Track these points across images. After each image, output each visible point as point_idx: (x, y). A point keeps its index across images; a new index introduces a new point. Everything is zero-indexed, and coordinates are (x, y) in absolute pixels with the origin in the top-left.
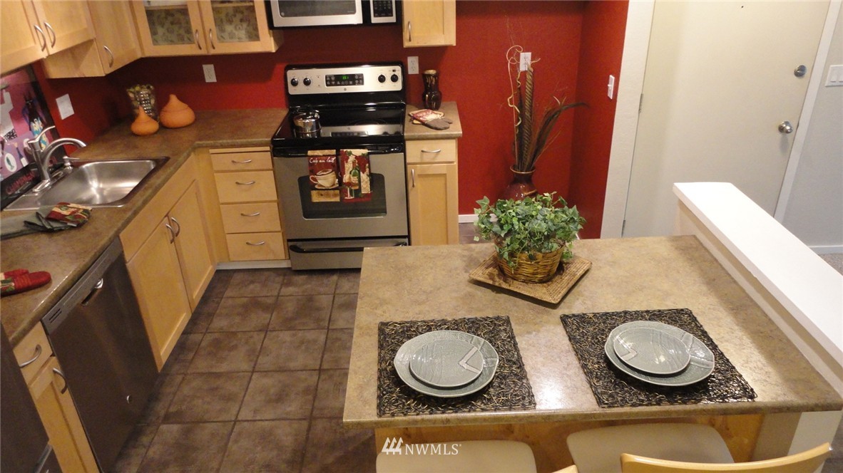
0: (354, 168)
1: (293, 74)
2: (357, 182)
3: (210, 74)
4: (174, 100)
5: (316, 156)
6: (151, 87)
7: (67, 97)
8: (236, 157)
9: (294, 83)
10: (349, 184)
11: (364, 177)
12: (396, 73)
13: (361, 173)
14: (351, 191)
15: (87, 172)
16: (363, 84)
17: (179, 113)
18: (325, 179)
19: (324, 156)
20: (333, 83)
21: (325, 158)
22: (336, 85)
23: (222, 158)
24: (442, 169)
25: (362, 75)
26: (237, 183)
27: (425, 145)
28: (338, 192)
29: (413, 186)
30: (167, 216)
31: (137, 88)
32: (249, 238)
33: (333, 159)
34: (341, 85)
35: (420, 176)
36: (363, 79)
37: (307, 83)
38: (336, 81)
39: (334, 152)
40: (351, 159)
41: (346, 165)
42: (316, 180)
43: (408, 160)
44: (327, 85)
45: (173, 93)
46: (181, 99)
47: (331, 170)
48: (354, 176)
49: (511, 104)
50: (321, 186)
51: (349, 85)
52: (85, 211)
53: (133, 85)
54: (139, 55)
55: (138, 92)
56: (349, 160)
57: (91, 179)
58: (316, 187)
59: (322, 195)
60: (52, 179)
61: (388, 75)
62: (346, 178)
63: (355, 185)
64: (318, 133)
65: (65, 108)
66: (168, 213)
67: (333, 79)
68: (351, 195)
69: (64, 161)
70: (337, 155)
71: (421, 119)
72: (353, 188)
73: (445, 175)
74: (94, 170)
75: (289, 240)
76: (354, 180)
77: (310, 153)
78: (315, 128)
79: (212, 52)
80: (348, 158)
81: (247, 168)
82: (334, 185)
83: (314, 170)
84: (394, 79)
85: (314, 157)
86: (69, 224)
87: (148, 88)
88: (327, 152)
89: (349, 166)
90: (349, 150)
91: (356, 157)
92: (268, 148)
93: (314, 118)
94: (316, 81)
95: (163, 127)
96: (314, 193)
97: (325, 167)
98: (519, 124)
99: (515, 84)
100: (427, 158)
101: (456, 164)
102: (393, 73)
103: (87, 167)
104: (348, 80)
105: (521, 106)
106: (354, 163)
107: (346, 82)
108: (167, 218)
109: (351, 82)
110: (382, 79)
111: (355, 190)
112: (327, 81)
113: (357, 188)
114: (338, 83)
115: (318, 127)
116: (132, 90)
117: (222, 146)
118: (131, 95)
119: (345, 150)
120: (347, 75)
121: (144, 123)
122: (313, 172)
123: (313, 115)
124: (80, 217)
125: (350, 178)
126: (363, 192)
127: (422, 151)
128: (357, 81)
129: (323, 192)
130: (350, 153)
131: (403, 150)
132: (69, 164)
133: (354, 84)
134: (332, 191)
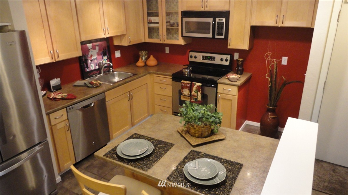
0: (196, 90)
1: (192, 54)
2: (196, 95)
3: (167, 50)
4: (152, 57)
5: (184, 83)
6: (147, 52)
7: (119, 51)
8: (161, 78)
9: (191, 57)
10: (194, 95)
11: (199, 94)
12: (227, 58)
13: (198, 92)
14: (194, 98)
15: (115, 74)
16: (215, 60)
17: (152, 61)
18: (186, 92)
19: (187, 83)
20: (204, 59)
21: (187, 84)
22: (205, 59)
23: (158, 78)
24: (230, 97)
25: (215, 57)
26: (161, 88)
27: (225, 87)
28: (189, 97)
29: (219, 102)
30: (129, 92)
31: (142, 52)
32: (162, 108)
33: (190, 85)
34: (207, 60)
35: (223, 99)
36: (215, 59)
37: (195, 57)
38: (205, 58)
39: (190, 82)
40: (195, 86)
41: (193, 88)
42: (183, 92)
43: (218, 91)
44: (202, 59)
45: (152, 55)
46: (154, 57)
47: (188, 89)
48: (196, 93)
49: (267, 77)
50: (184, 94)
51: (210, 60)
52: (100, 83)
53: (141, 51)
54: (143, 41)
55: (142, 53)
56: (195, 87)
57: (116, 77)
58: (183, 94)
59: (184, 97)
60: (103, 74)
61: (224, 59)
62: (193, 93)
63: (195, 96)
64: (190, 75)
65: (118, 54)
66: (130, 91)
67: (205, 57)
68: (194, 100)
69: (110, 70)
70: (191, 84)
71: (228, 76)
72: (195, 97)
73: (231, 100)
74: (117, 74)
75: (174, 112)
76: (196, 94)
77: (182, 81)
78: (189, 73)
79: (164, 43)
80: (194, 86)
81: (164, 83)
82: (188, 95)
83: (183, 87)
84: (226, 60)
85: (183, 83)
86: (94, 86)
87: (146, 52)
88: (188, 82)
89: (194, 89)
90: (195, 83)
91: (197, 86)
92: (171, 77)
93: (189, 69)
94: (198, 57)
95: (146, 65)
96: (182, 96)
97: (187, 87)
98: (270, 85)
99: (269, 68)
100: (225, 92)
101: (237, 97)
102: (226, 58)
103: (116, 73)
104: (210, 59)
105: (271, 78)
106: (196, 88)
107: (209, 59)
108: (129, 93)
109: (211, 59)
110: (222, 60)
111: (195, 98)
112: (202, 58)
113: (196, 97)
114: (206, 59)
115: (190, 73)
116: (140, 52)
117: (157, 74)
118: (140, 54)
119: (194, 83)
120: (210, 57)
121: (140, 63)
122: (182, 88)
123: (189, 68)
124: (97, 84)
125: (194, 93)
126: (198, 100)
127: (224, 89)
128: (213, 59)
129: (185, 97)
130: (195, 84)
131: (216, 87)
132: (111, 71)
133: (211, 60)
134: (187, 97)
